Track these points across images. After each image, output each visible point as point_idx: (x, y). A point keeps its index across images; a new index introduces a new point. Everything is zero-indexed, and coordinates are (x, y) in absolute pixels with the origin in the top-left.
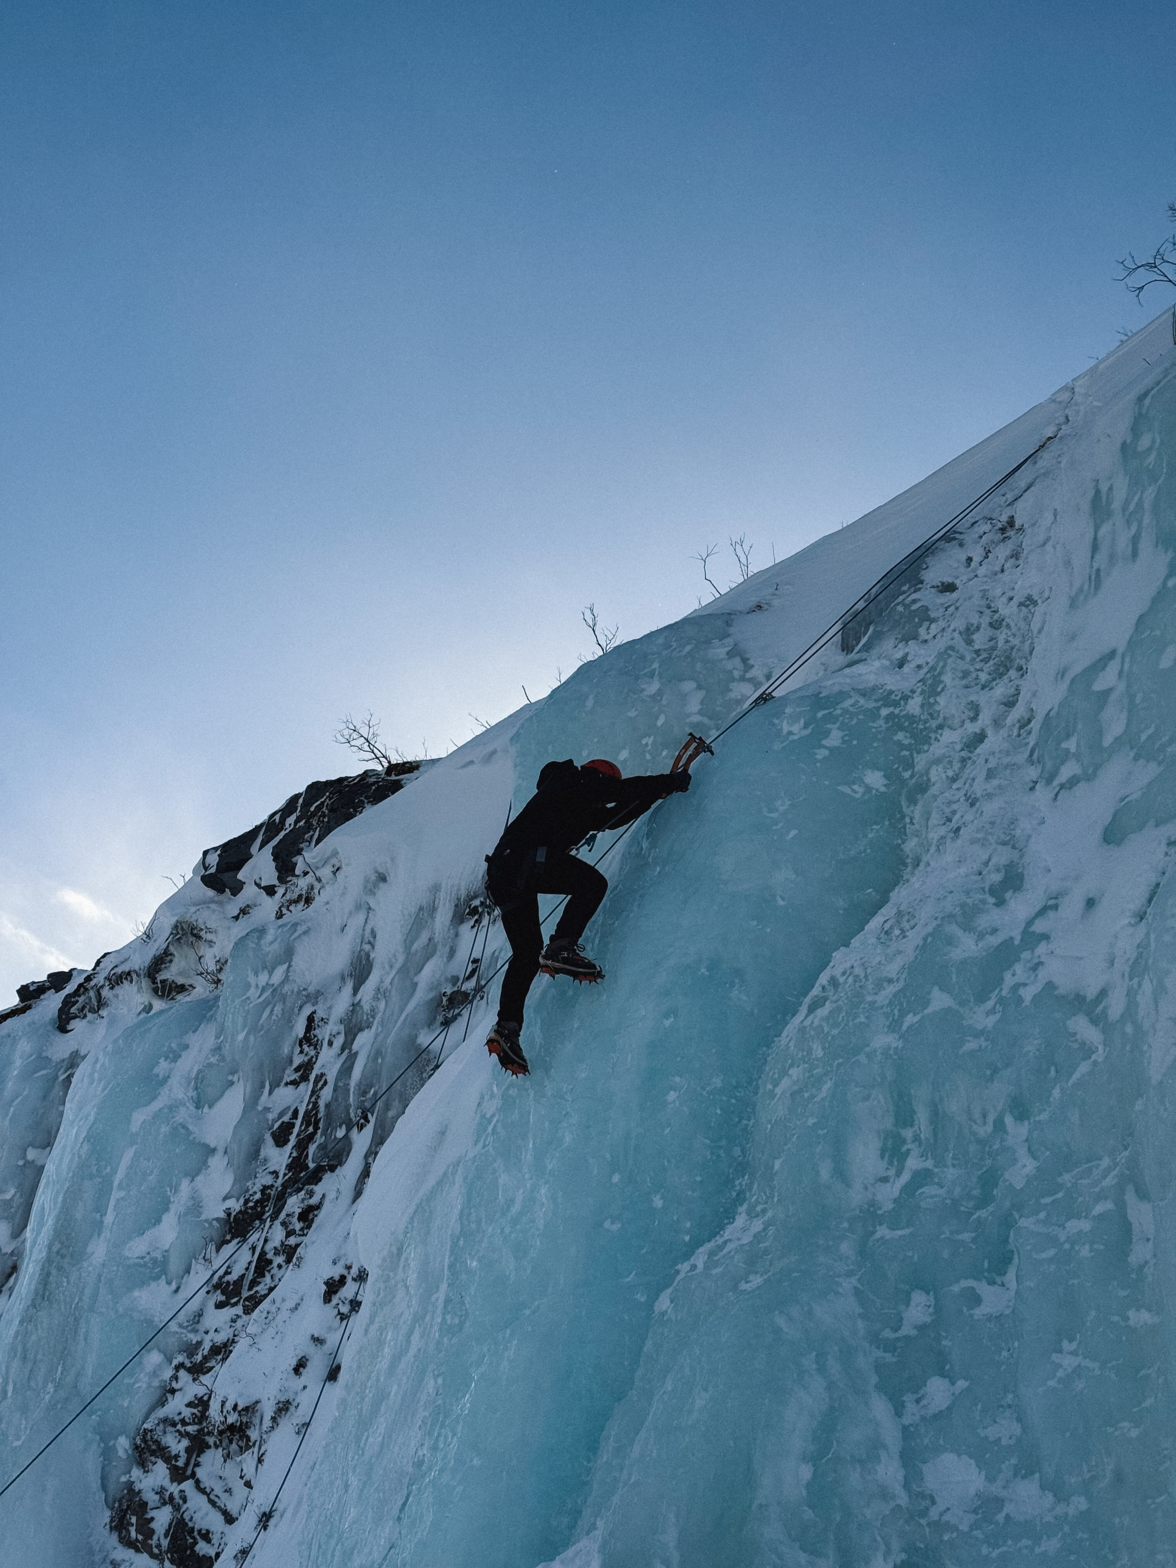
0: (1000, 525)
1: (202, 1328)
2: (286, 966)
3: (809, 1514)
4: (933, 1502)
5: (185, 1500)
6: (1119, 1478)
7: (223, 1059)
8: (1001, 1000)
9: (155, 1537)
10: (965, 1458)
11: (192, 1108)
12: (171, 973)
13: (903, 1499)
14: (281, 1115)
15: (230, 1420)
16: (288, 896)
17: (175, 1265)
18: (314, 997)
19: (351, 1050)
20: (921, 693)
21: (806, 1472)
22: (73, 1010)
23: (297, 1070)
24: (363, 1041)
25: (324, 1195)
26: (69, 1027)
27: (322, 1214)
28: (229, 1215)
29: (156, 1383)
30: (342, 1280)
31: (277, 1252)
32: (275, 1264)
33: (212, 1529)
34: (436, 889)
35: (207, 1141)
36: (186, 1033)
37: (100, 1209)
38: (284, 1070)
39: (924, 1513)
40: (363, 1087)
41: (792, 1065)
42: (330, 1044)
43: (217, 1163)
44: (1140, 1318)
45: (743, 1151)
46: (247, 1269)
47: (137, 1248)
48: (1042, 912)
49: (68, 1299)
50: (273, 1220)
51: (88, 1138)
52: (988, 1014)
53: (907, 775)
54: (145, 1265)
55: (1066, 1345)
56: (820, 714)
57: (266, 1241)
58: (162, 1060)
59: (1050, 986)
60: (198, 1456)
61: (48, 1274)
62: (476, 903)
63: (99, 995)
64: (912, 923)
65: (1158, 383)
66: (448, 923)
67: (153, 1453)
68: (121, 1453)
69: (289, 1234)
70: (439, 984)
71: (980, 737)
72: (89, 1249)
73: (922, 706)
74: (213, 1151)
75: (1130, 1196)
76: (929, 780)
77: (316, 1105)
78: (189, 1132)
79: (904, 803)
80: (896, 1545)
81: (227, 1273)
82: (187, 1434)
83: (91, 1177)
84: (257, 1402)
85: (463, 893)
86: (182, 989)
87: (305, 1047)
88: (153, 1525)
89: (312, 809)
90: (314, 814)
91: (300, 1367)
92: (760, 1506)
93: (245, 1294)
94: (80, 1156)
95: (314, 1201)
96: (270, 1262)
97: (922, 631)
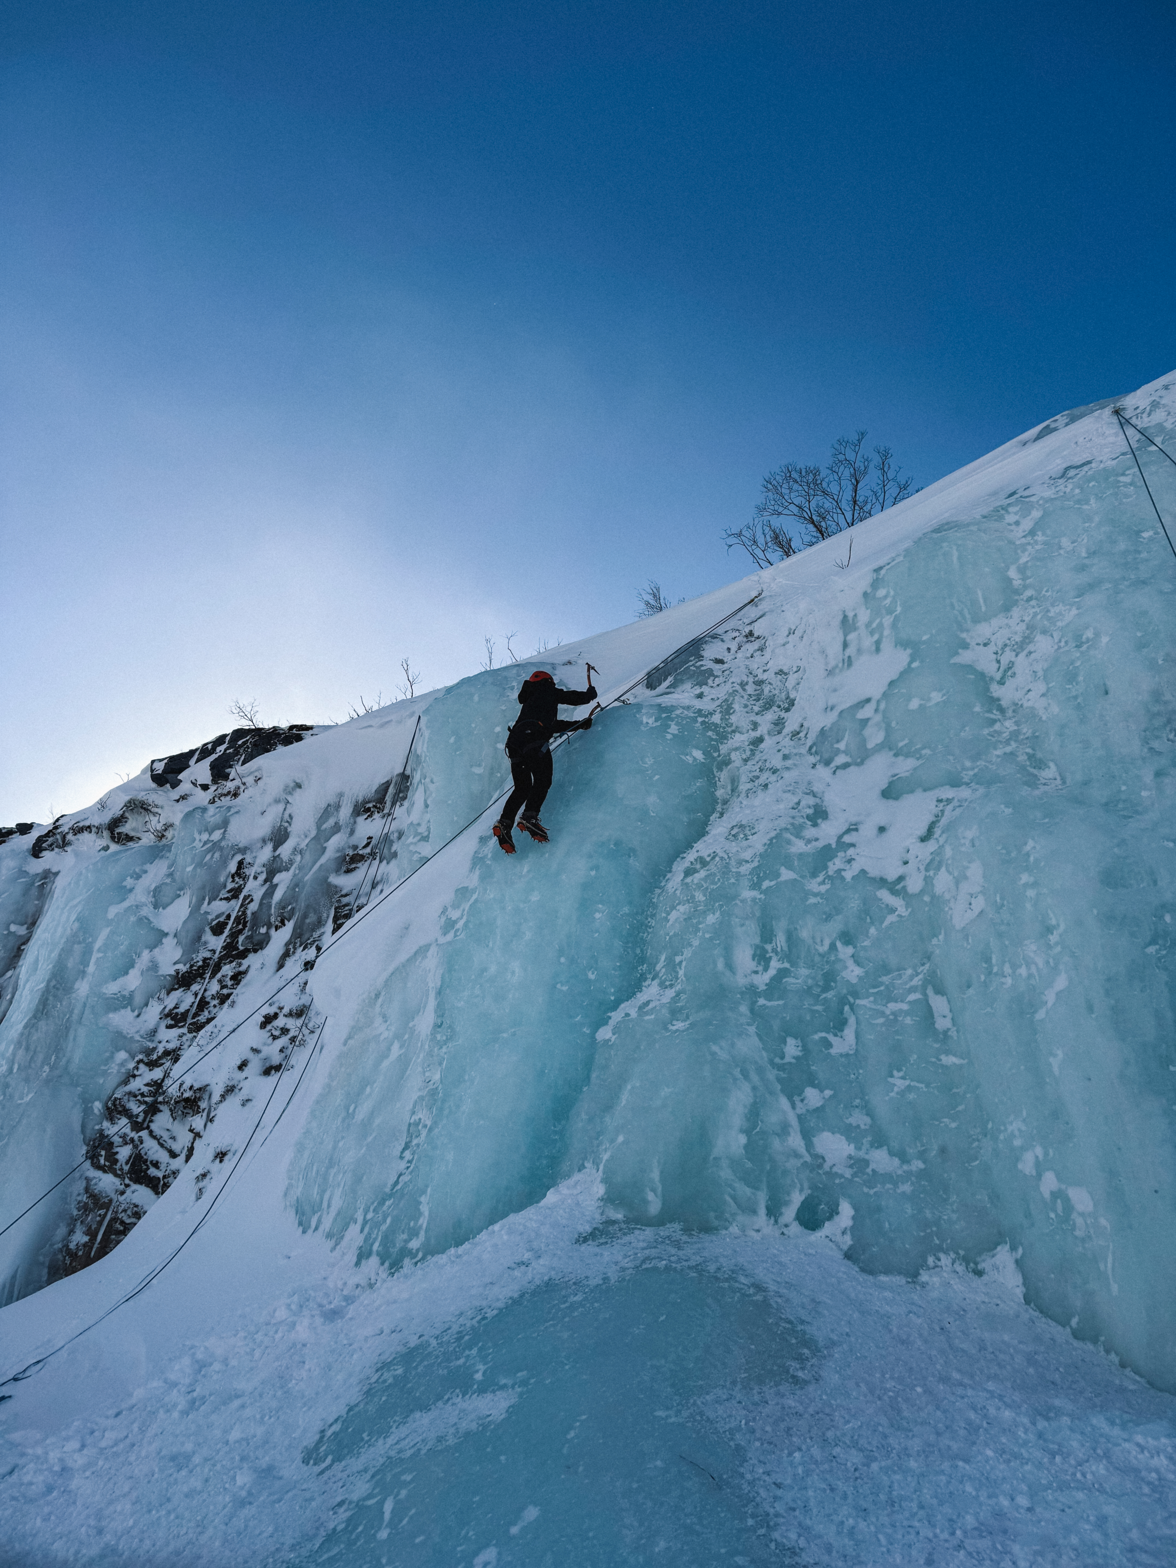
0: (744, 634)
1: (157, 1039)
2: (222, 830)
3: (749, 1165)
4: (824, 1160)
5: (142, 1142)
6: (943, 1150)
7: (174, 880)
8: (829, 877)
9: (119, 1164)
10: (838, 1136)
11: (152, 908)
12: (125, 829)
13: (808, 1158)
14: (218, 917)
15: (186, 1095)
16: (220, 791)
17: (138, 1000)
18: (244, 850)
19: (271, 882)
20: (721, 712)
21: (743, 1139)
22: (44, 845)
23: (229, 892)
24: (283, 879)
25: (249, 966)
26: (41, 855)
27: (248, 977)
28: (178, 973)
29: (123, 1070)
30: (276, 1016)
31: (213, 998)
32: (212, 1004)
33: (160, 1160)
34: (341, 795)
35: (163, 929)
36: (145, 864)
37: (85, 963)
38: (220, 892)
39: (820, 1166)
40: (283, 904)
41: (679, 904)
42: (255, 878)
43: (169, 942)
44: (949, 1060)
45: (642, 950)
46: (191, 1006)
47: (112, 988)
48: (848, 831)
49: (61, 1015)
50: (211, 978)
51: (78, 919)
52: (820, 884)
53: (715, 755)
54: (117, 999)
55: (895, 1073)
56: (664, 715)
57: (205, 990)
58: (129, 878)
59: (863, 871)
60: (152, 1116)
61: (47, 999)
62: (370, 805)
63: (64, 837)
64: (753, 831)
65: (889, 564)
66: (349, 815)
67: (120, 1113)
68: (96, 1111)
69: (223, 987)
70: (343, 849)
71: (760, 740)
72: (76, 986)
73: (721, 719)
74: (167, 934)
75: (930, 992)
76: (730, 759)
77: (244, 913)
78: (150, 922)
79: (715, 770)
80: (806, 1185)
81: (175, 1008)
82: (146, 1102)
83: (79, 943)
84: (207, 1085)
85: (361, 799)
86: (130, 838)
87: (237, 879)
88: (117, 1157)
89: (240, 742)
90: (240, 746)
91: (242, 1066)
92: (715, 1159)
93: (189, 1021)
94: (72, 930)
95: (243, 968)
96: (208, 1003)
97: (710, 681)
